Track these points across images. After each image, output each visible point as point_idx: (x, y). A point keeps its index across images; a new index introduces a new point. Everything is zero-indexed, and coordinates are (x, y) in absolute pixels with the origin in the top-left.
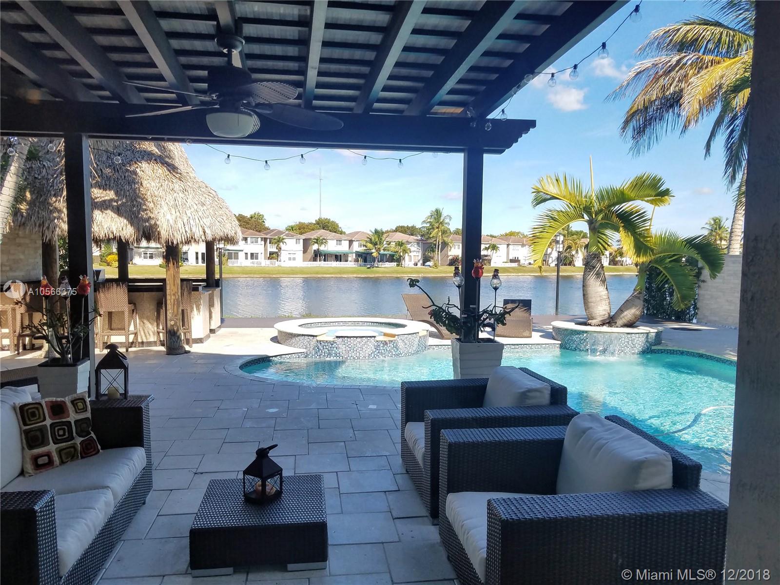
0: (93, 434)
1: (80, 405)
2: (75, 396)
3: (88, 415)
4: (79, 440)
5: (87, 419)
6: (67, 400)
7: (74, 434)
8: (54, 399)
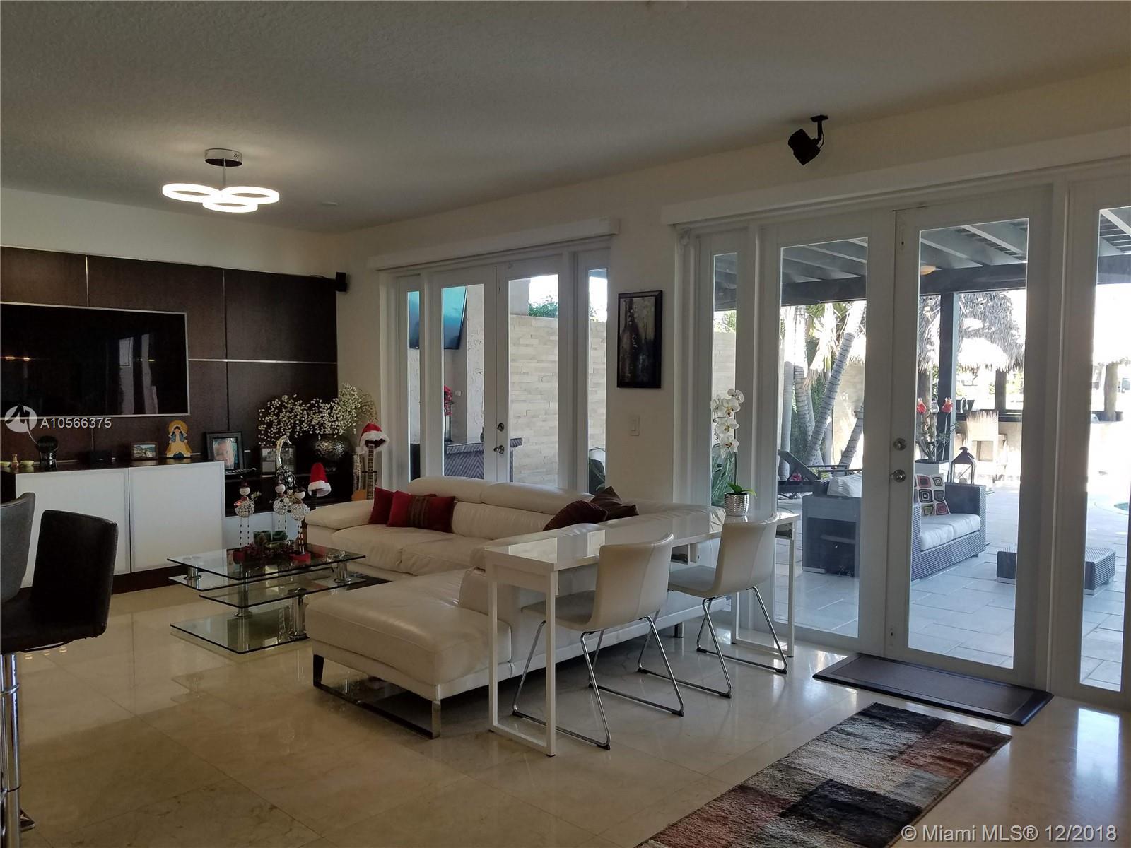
0: (945, 501)
1: (938, 481)
2: (936, 475)
3: (943, 488)
4: (936, 503)
5: (942, 491)
6: (931, 477)
7: (933, 499)
8: (922, 475)
